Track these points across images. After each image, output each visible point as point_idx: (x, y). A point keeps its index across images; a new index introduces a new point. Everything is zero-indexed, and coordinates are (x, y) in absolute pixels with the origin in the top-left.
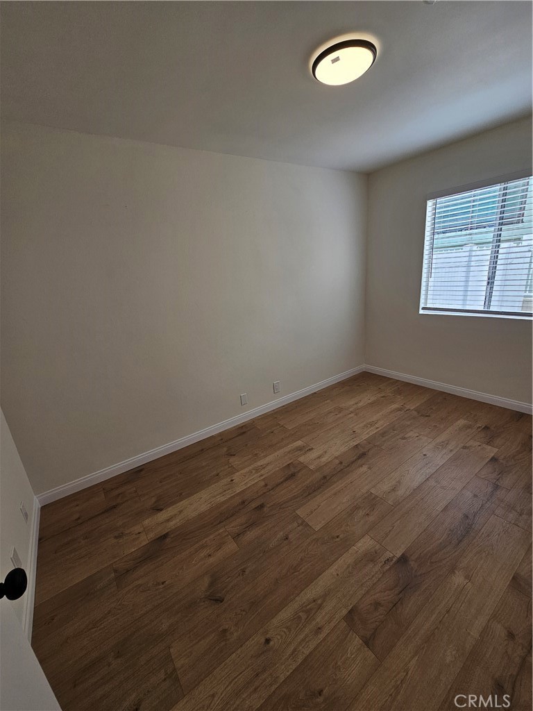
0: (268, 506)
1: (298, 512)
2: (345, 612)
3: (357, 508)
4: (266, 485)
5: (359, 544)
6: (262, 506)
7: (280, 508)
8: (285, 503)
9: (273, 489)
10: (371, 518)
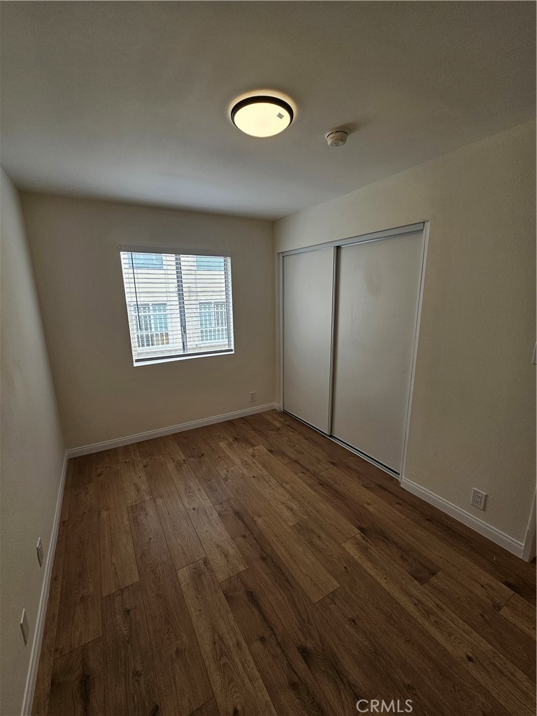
0: (303, 640)
1: (315, 600)
2: (416, 582)
3: (311, 542)
4: (262, 639)
5: (352, 553)
6: (304, 652)
7: (309, 623)
8: (300, 615)
9: (272, 629)
10: (323, 535)
